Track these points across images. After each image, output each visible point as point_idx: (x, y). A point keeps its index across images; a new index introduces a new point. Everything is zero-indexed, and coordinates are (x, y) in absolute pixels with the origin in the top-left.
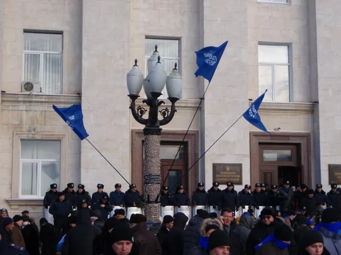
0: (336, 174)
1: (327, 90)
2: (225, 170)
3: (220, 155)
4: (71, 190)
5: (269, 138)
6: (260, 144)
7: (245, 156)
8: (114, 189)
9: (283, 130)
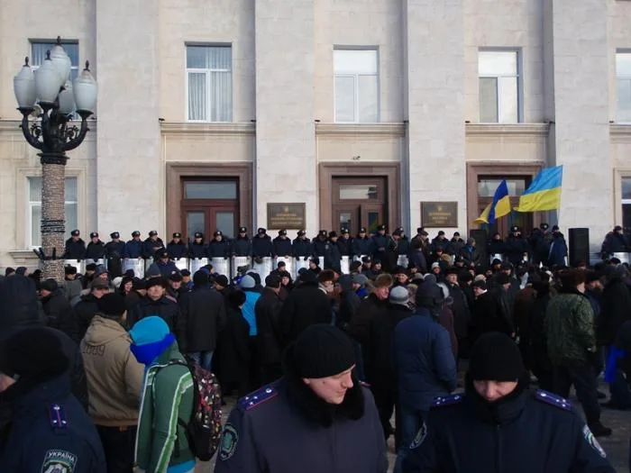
0: (430, 214)
1: (422, 105)
2: (283, 212)
3: (277, 193)
4: (76, 238)
5: (345, 169)
6: (334, 177)
7: (310, 193)
8: (131, 238)
9: (364, 159)
